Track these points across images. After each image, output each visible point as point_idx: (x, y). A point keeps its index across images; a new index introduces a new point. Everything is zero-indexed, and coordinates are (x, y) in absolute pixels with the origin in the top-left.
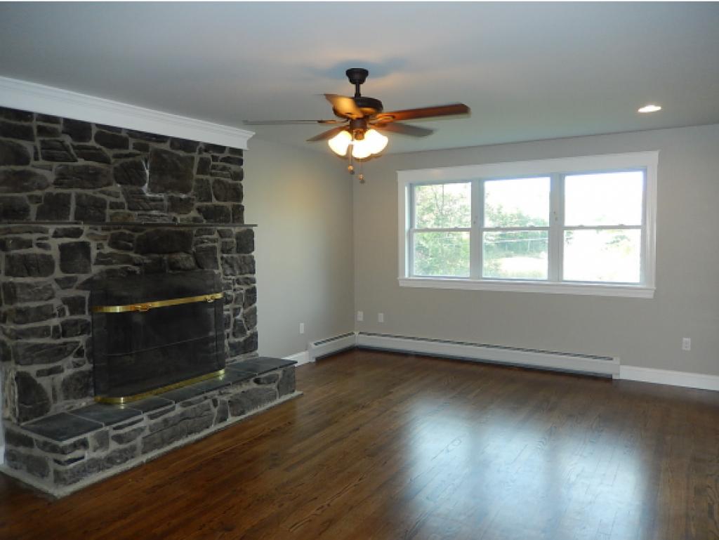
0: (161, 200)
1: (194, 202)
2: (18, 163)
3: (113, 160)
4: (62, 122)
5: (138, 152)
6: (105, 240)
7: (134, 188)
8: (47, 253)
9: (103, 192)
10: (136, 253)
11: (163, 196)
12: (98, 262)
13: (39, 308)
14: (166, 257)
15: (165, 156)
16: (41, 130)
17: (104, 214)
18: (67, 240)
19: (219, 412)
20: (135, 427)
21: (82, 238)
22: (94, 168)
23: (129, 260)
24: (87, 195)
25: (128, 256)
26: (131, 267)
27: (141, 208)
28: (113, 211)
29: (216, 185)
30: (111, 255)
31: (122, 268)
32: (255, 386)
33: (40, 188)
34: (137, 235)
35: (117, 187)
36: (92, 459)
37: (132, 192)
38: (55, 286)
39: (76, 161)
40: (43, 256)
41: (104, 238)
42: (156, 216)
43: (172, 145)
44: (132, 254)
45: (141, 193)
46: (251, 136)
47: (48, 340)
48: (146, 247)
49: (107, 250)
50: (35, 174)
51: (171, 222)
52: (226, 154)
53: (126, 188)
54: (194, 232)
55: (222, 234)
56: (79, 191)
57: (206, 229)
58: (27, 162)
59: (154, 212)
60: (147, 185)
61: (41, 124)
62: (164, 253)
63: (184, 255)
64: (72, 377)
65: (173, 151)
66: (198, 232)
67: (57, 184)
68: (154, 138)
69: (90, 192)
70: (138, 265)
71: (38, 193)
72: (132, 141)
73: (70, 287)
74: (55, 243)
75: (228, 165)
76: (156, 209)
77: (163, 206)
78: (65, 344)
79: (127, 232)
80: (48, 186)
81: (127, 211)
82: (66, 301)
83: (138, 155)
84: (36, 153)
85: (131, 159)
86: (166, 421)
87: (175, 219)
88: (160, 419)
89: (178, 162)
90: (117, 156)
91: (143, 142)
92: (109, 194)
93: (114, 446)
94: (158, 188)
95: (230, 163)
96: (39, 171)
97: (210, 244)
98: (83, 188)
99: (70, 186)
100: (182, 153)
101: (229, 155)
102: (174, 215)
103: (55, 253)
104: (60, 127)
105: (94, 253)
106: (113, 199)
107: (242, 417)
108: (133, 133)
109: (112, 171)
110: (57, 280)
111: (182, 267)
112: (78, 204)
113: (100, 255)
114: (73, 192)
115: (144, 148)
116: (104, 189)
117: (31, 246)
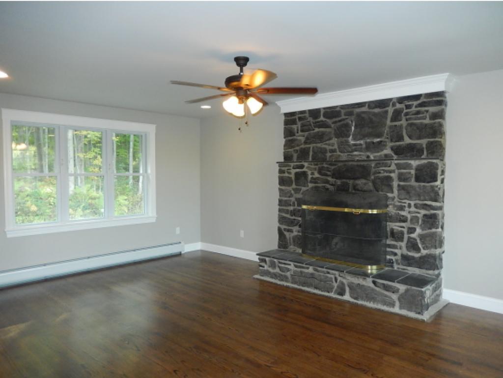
0: (361, 145)
1: (388, 143)
2: (291, 136)
3: (333, 126)
4: (307, 112)
5: (347, 117)
6: (316, 170)
7: (343, 139)
8: (290, 176)
9: (326, 144)
10: (333, 178)
11: (362, 142)
12: (311, 182)
13: (286, 201)
14: (351, 182)
15: (363, 115)
16: (300, 119)
17: (326, 156)
18: (298, 170)
19: (338, 287)
20: (286, 266)
21: (304, 169)
22: (322, 132)
23: (327, 182)
24: (317, 147)
25: (327, 179)
26: (328, 186)
27: (345, 151)
28: (330, 154)
29: (409, 128)
30: (317, 178)
31: (323, 186)
32: (372, 285)
33: (298, 146)
34: (333, 167)
35: (334, 141)
36: (267, 270)
37: (342, 142)
38: (293, 192)
39: (313, 130)
40: (289, 177)
41: (315, 169)
42: (356, 155)
43: (369, 107)
44: (330, 179)
45: (347, 142)
46: (447, 77)
47: (288, 216)
48: (337, 174)
49: (317, 175)
50: (296, 140)
51: (366, 159)
52: (422, 100)
53: (339, 140)
54: (373, 165)
55: (399, 166)
56: (314, 145)
57: (383, 163)
58: (294, 135)
59: (356, 153)
60: (351, 136)
61: (300, 116)
62: (350, 178)
63: (364, 181)
64: (296, 236)
65: (371, 110)
66: (376, 165)
67: (305, 143)
68: (356, 106)
69: (319, 145)
70: (332, 185)
71: (297, 148)
72: (343, 111)
73: (299, 193)
74: (293, 171)
75: (423, 109)
76: (356, 151)
77: (361, 148)
78: (295, 220)
79: (326, 166)
80: (301, 144)
81: (339, 153)
82: (297, 199)
83: (347, 119)
84: (298, 130)
85: (342, 123)
86: (301, 272)
87: (368, 157)
88: (299, 270)
89: (373, 117)
90: (335, 123)
91: (349, 110)
92: (329, 145)
93: (277, 270)
94: (359, 137)
95: (425, 106)
96: (299, 138)
97: (386, 174)
98: (316, 143)
99: (310, 143)
100: (377, 110)
101: (425, 100)
102: (368, 154)
103: (293, 176)
104: (307, 115)
105: (310, 176)
106: (331, 147)
107: (355, 301)
108: (343, 107)
109: (333, 132)
110: (294, 189)
111: (360, 189)
112: (313, 151)
113: (312, 178)
114: (311, 146)
115: (350, 114)
116: (327, 142)
117: (285, 173)
